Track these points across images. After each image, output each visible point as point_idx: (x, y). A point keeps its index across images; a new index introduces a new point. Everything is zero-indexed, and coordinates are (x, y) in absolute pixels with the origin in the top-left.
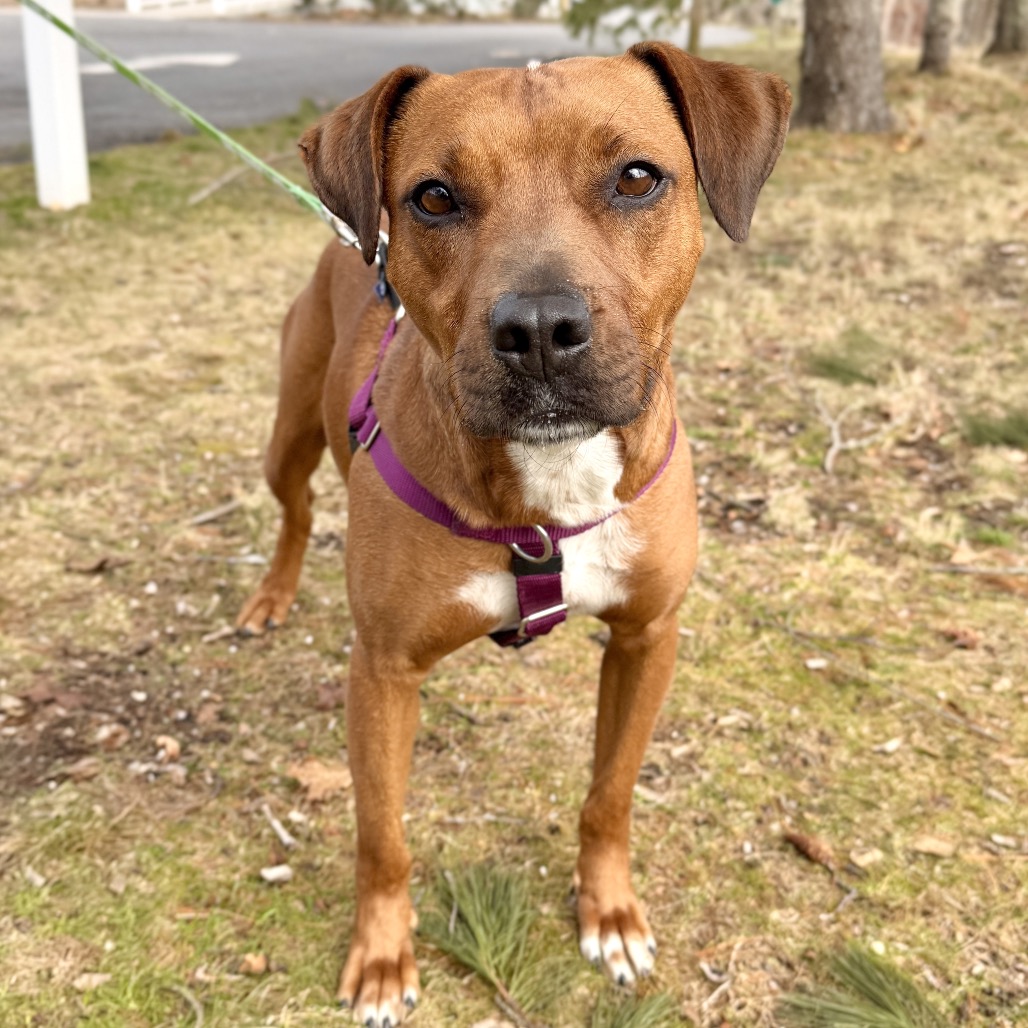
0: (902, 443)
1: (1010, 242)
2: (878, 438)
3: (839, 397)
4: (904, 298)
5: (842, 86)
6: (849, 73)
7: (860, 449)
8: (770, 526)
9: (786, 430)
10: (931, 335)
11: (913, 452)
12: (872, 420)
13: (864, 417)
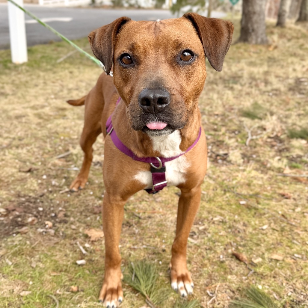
0: (269, 137)
1: (303, 78)
2: (262, 136)
3: (251, 123)
4: (271, 94)
5: (253, 30)
6: (255, 26)
7: (257, 139)
8: (230, 161)
9: (235, 133)
10: (279, 105)
11: (273, 140)
12: (261, 130)
13: (258, 129)
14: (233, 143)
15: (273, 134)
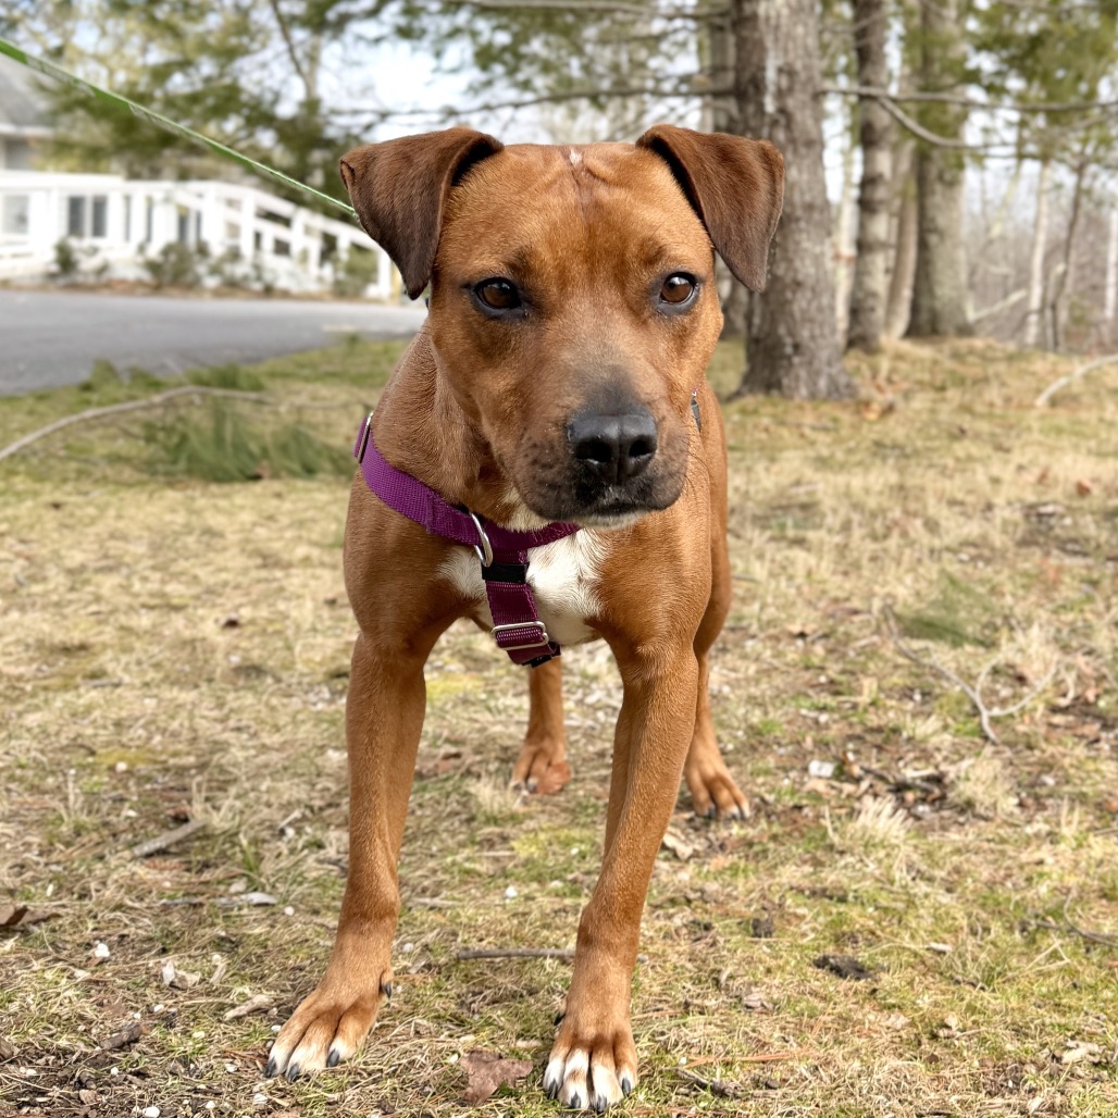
0: (1055, 710)
1: (1045, 504)
2: (1027, 702)
3: (956, 659)
4: (964, 557)
5: (797, 347)
6: (804, 334)
7: (1011, 716)
8: (968, 806)
9: (911, 698)
10: (1021, 592)
11: (1071, 718)
12: (1005, 685)
13: (995, 681)
14: (935, 733)
15: (1064, 695)
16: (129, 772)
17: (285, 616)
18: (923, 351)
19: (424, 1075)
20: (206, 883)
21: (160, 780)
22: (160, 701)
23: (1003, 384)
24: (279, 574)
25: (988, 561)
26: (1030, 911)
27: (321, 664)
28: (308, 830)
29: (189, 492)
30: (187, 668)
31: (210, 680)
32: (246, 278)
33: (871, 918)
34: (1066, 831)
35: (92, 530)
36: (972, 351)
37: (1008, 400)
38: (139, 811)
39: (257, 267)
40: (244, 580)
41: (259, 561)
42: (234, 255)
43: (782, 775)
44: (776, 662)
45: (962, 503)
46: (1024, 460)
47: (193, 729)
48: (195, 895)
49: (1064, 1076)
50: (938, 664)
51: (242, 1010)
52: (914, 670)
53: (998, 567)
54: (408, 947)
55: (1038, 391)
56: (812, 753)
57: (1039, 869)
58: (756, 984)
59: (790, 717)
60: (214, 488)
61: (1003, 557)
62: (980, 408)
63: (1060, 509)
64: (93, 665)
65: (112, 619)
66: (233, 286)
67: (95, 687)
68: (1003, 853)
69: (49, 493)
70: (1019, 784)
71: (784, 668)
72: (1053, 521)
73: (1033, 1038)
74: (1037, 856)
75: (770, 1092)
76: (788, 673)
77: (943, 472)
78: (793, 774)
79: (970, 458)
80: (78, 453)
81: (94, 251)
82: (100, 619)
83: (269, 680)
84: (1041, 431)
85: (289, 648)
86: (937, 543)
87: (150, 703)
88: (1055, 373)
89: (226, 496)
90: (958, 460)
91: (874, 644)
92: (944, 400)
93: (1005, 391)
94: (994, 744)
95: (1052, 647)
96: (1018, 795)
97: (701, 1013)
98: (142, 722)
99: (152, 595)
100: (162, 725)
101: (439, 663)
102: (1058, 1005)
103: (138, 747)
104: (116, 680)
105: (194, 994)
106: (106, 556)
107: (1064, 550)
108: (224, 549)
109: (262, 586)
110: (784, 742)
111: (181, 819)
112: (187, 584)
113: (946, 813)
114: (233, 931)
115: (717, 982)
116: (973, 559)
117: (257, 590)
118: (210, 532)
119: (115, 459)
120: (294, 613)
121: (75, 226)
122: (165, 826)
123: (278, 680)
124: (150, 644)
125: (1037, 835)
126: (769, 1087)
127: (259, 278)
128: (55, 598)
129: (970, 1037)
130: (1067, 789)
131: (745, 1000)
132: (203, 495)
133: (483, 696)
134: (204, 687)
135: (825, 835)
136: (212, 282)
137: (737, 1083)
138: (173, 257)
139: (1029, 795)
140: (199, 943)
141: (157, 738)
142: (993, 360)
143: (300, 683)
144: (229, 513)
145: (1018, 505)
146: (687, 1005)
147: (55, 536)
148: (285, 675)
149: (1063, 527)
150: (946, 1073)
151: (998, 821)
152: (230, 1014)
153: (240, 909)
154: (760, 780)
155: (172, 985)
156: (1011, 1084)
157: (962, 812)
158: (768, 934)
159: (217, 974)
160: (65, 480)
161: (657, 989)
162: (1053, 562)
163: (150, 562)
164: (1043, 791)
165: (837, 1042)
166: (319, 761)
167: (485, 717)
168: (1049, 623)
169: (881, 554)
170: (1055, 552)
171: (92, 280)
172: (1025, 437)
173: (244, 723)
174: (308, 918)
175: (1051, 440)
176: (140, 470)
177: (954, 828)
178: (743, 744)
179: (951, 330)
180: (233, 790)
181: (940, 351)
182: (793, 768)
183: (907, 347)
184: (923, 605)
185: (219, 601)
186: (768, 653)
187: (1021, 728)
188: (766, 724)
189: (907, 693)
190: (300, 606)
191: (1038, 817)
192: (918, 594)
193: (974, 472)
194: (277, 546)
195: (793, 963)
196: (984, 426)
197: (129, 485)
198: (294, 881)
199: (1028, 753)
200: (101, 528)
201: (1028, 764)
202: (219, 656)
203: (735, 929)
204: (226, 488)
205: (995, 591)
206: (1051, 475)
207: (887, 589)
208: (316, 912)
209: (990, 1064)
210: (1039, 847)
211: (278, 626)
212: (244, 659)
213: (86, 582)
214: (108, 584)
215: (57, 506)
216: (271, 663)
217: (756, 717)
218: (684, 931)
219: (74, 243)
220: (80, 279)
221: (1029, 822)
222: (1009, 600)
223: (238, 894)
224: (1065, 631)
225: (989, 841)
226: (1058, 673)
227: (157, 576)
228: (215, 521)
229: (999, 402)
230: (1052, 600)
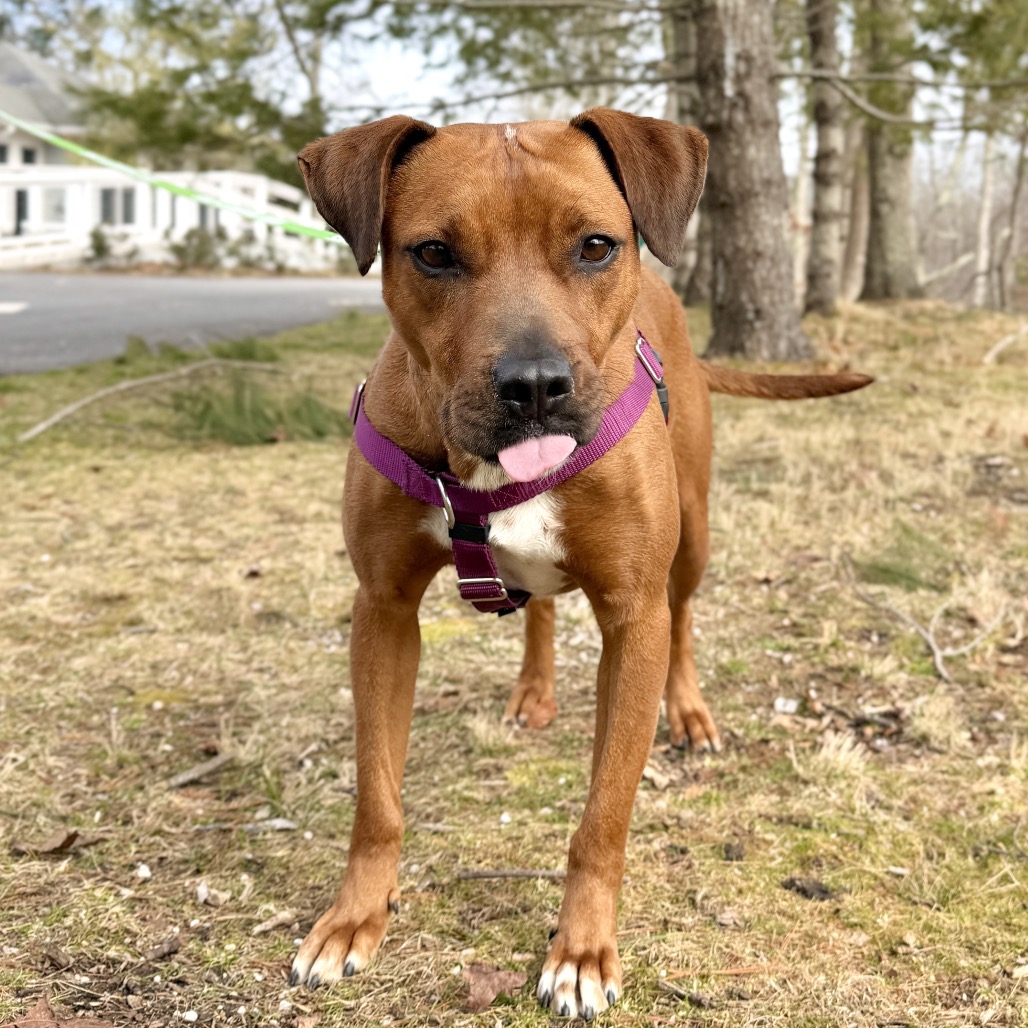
0: (1005, 650)
1: (994, 456)
2: (978, 643)
3: (910, 603)
4: (917, 506)
5: (758, 313)
6: (765, 300)
7: (963, 656)
8: (922, 741)
9: (869, 639)
10: (971, 540)
11: (1019, 658)
12: (958, 626)
13: (948, 623)
14: (891, 672)
15: (1013, 636)
16: (165, 711)
17: (300, 567)
18: (877, 314)
19: (431, 985)
20: (234, 810)
21: (192, 716)
22: (191, 645)
23: (953, 343)
24: (294, 528)
25: (940, 511)
26: (982, 837)
27: (333, 610)
28: (324, 761)
29: (214, 455)
30: (215, 615)
31: (235, 626)
32: (260, 258)
33: (835, 843)
34: (1015, 763)
35: (129, 491)
36: (923, 312)
37: (957, 358)
38: (173, 745)
39: (270, 249)
40: (264, 535)
41: (276, 517)
42: (249, 238)
43: (749, 710)
44: (743, 607)
45: (914, 456)
46: (973, 415)
47: (221, 671)
48: (226, 821)
49: (1014, 990)
50: (894, 608)
51: (268, 925)
52: (872, 613)
53: (949, 516)
54: (414, 868)
55: (986, 349)
56: (777, 691)
57: (990, 798)
58: (729, 904)
59: (757, 657)
60: (236, 451)
61: (954, 507)
62: (931, 366)
63: (1007, 461)
64: (131, 614)
65: (147, 572)
66: (249, 266)
67: (134, 633)
68: (956, 784)
69: (90, 458)
70: (971, 720)
71: (750, 612)
72: (1001, 472)
73: (986, 954)
74: (989, 786)
75: (744, 1004)
76: (753, 616)
77: (897, 427)
78: (760, 710)
79: (922, 414)
80: (114, 421)
81: (124, 237)
82: (137, 571)
83: (288, 625)
84: (989, 386)
85: (305, 596)
86: (891, 494)
87: (182, 647)
88: (1002, 331)
89: (247, 458)
90: (910, 415)
91: (833, 589)
92: (897, 359)
93: (955, 350)
94: (947, 682)
95: (1001, 591)
96: (970, 729)
97: (679, 930)
98: (175, 664)
99: (183, 549)
100: (193, 667)
101: (437, 609)
102: (1008, 924)
103: (172, 687)
104: (151, 627)
105: (225, 910)
106: (141, 515)
107: (1012, 499)
108: (246, 506)
109: (280, 540)
110: (751, 680)
111: (211, 753)
112: (213, 538)
113: (902, 747)
114: (258, 854)
115: (693, 902)
116: (926, 509)
117: (276, 542)
118: (232, 491)
119: (148, 425)
120: (309, 564)
121: (107, 215)
122: (196, 759)
123: (295, 625)
124: (182, 593)
125: (988, 767)
126: (741, 998)
127: (272, 258)
128: (96, 553)
129: (927, 954)
130: (1016, 724)
131: (719, 919)
132: (226, 458)
133: (477, 639)
134: (230, 632)
135: (790, 767)
136: (230, 263)
137: (712, 994)
138: (195, 241)
139: (980, 730)
140: (229, 865)
141: (189, 679)
142: (943, 320)
143: (314, 628)
144: (249, 474)
145: (967, 458)
146: (666, 922)
147: (96, 496)
148: (301, 621)
149: (1011, 478)
150: (905, 987)
151: (952, 754)
152: (257, 929)
153: (265, 833)
154: (730, 716)
155: (206, 902)
156: (965, 997)
157: (918, 745)
158: (739, 858)
159: (245, 893)
160: (103, 446)
161: (638, 907)
162: (1001, 510)
163: (180, 519)
164: (994, 726)
165: (804, 957)
166: (333, 699)
167: (480, 658)
168: (998, 568)
169: (839, 505)
170: (1003, 501)
171: (123, 263)
172: (974, 393)
173: (265, 665)
174: (325, 842)
175: (999, 396)
176: (169, 435)
177: (911, 761)
178: (713, 682)
179: (903, 293)
180: (257, 726)
181: (893, 313)
182: (760, 704)
183: (861, 309)
184: (878, 553)
185: (243, 553)
186: (735, 599)
187: (973, 667)
188: (734, 664)
189: (864, 635)
190: (313, 558)
191: (990, 750)
192: (874, 542)
193: (925, 426)
194: (292, 503)
195: (762, 884)
196: (934, 383)
197: (160, 449)
198: (312, 808)
199: (979, 690)
200: (135, 489)
201: (980, 701)
202: (243, 604)
203: (709, 853)
204: (246, 451)
205: (946, 538)
206: (999, 429)
207: (845, 538)
208: (332, 836)
209: (945, 978)
210: (990, 779)
211: (294, 576)
212: (266, 606)
213: (124, 538)
214: (143, 539)
215: (96, 470)
216: (289, 610)
217: (725, 658)
218: (662, 855)
219: (107, 230)
220: (112, 262)
221: (981, 754)
222: (960, 547)
223: (263, 820)
224: (1014, 576)
225: (943, 772)
226: (1007, 615)
227: (186, 532)
228: (237, 480)
229: (948, 359)
230: (1000, 547)
